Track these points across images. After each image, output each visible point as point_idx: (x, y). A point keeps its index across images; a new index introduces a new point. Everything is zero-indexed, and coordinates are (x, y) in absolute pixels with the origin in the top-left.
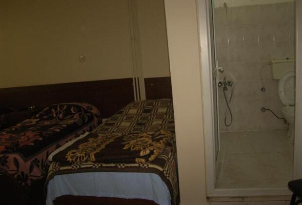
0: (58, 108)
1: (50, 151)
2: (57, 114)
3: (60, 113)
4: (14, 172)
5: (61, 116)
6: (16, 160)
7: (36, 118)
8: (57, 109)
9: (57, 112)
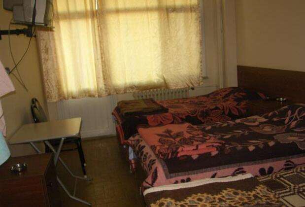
0: (297, 111)
1: (217, 175)
2: (290, 119)
3: (294, 121)
4: (148, 185)
5: (294, 124)
6: (156, 172)
7: (266, 117)
8: (294, 112)
9: (293, 117)
